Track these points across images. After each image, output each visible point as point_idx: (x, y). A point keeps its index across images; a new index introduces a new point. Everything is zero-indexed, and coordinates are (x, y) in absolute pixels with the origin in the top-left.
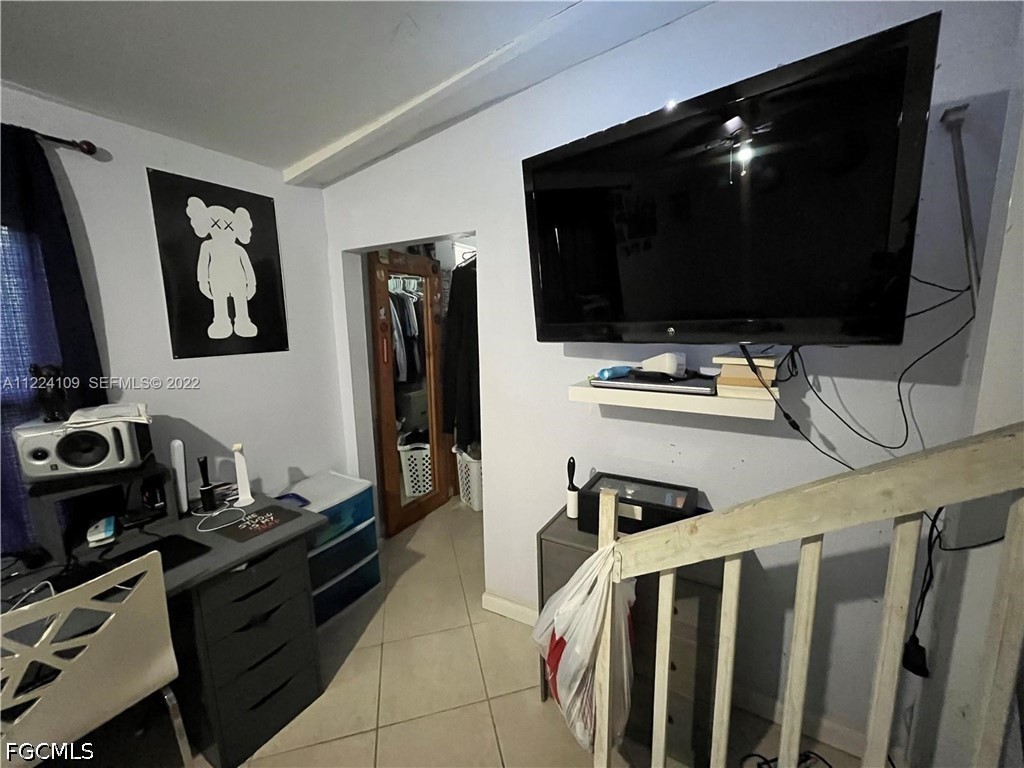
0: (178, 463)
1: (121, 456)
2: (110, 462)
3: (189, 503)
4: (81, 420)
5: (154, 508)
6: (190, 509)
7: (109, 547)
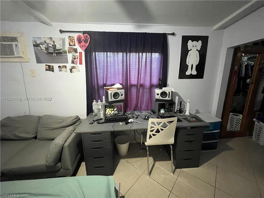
0: (177, 101)
1: (169, 97)
2: (167, 98)
3: (177, 110)
4: (164, 89)
5: (171, 109)
6: (176, 112)
7: (164, 114)
